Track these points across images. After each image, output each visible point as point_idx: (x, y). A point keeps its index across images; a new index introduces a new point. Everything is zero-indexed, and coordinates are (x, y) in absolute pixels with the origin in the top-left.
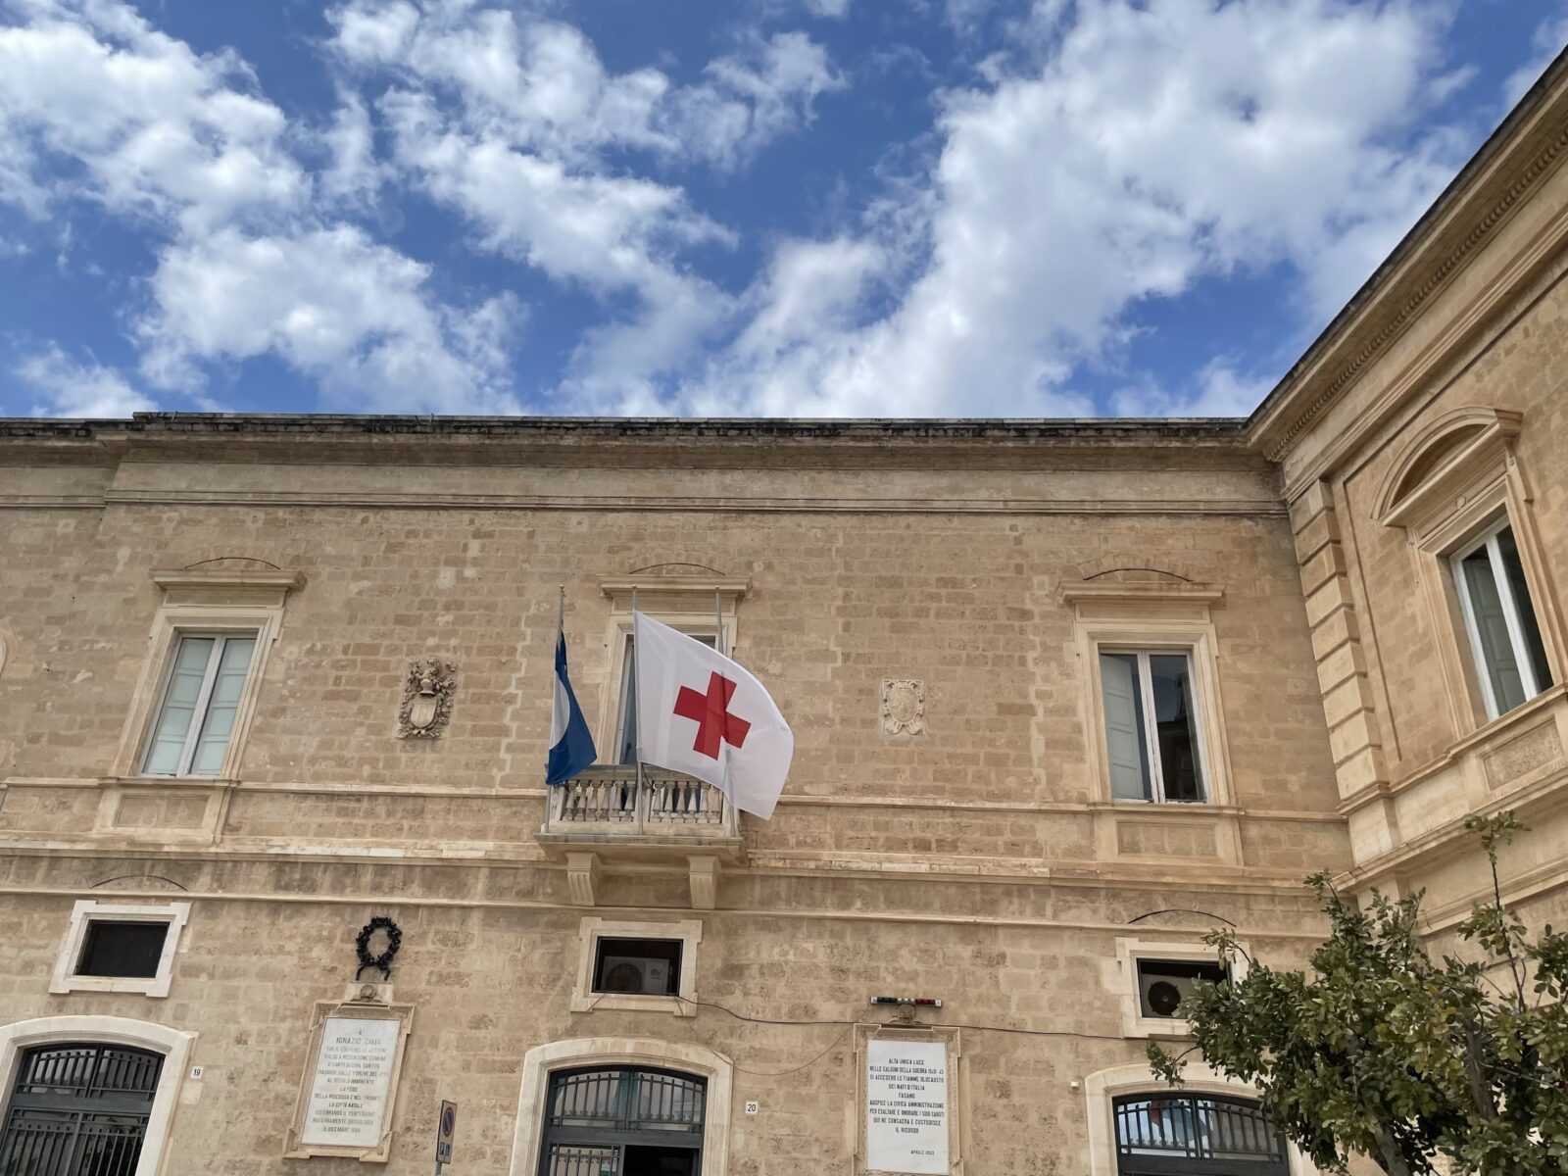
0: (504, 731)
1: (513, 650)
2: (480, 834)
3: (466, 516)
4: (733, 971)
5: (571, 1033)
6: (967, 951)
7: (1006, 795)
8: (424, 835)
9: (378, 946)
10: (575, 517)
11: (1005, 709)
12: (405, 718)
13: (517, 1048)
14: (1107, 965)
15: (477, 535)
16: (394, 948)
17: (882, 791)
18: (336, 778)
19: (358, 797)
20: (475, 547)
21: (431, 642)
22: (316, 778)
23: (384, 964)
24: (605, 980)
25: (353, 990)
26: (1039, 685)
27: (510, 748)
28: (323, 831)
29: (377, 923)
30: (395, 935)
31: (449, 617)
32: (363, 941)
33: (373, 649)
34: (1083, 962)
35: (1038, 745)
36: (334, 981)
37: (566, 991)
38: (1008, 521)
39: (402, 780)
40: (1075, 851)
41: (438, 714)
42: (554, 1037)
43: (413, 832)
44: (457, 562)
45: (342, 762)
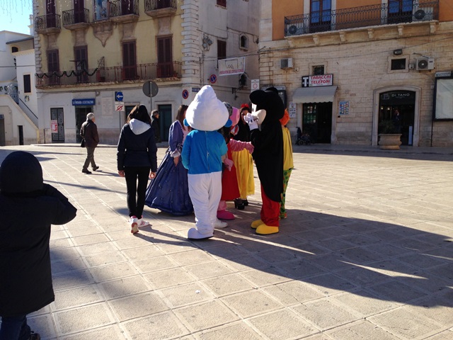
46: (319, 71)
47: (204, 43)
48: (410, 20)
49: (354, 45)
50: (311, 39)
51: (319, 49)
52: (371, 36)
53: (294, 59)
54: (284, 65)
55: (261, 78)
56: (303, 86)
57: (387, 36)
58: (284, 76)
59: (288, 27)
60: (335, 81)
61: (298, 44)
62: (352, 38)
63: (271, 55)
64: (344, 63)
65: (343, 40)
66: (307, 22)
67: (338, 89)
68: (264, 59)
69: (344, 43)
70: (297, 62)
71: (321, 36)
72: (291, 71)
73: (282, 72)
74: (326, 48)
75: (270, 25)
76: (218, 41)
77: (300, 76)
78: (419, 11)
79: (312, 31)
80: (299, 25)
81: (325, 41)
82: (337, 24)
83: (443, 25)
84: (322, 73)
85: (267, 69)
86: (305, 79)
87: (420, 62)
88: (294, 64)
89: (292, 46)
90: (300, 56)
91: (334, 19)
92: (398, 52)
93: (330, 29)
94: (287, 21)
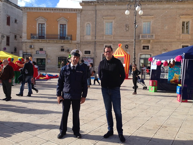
4: (153, 48)
6: (170, 46)
7: (174, 34)
9: (127, 47)
11: (174, 27)
12: (126, 29)
13: (138, 53)
14: (180, 46)
17: (164, 34)
18: (121, 34)
19: (123, 36)
21: (126, 23)
23: (127, 48)
25: (125, 50)
26: (177, 25)
28: (121, 39)
30: (128, 46)
31: (128, 20)
32: (126, 46)
34: (178, 46)
35: (176, 30)
37: (141, 50)
39: (126, 35)
40: (179, 38)
41: (129, 29)
42: (140, 52)
46: (41, 50)
47: (2, 37)
48: (65, 39)
49: (51, 44)
50: (39, 41)
51: (41, 43)
52: (55, 42)
53: (33, 45)
54: (31, 47)
55: (23, 50)
56: (37, 54)
57: (60, 42)
58: (31, 50)
59: (32, 36)
60: (46, 53)
61: (35, 41)
62: (50, 42)
63: (26, 43)
64: (49, 48)
65: (48, 42)
66: (38, 36)
67: (47, 55)
68: (24, 45)
69: (48, 43)
70: (35, 46)
71: (42, 40)
72: (33, 49)
73: (30, 49)
74: (43, 43)
75: (26, 35)
76: (7, 36)
77: (36, 50)
78: (67, 37)
79: (39, 38)
80: (35, 36)
81: (43, 42)
82: (46, 38)
83: (73, 41)
84: (42, 50)
85: (25, 48)
86: (37, 52)
87: (68, 50)
88: (34, 47)
89: (33, 42)
90: (35, 45)
91: (45, 36)
92: (62, 47)
93: (44, 39)
94: (31, 35)
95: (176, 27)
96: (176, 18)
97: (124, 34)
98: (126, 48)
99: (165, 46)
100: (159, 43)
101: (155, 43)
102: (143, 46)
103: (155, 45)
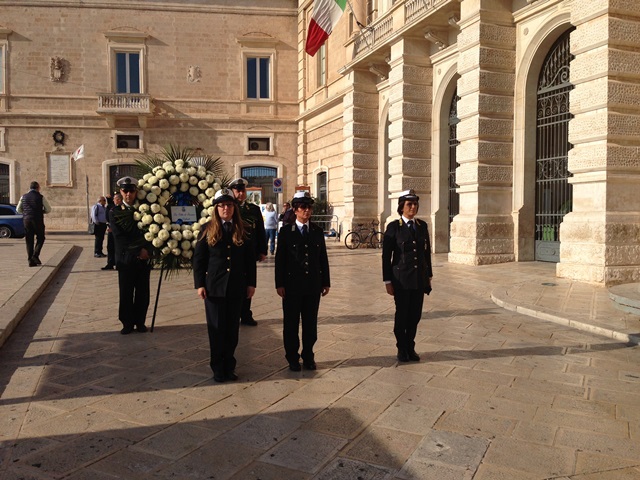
0: (82, 79)
1: (80, 55)
2: (80, 109)
3: (58, 9)
4: (152, 142)
5: (113, 157)
6: (209, 137)
7: (220, 98)
8: (65, 109)
10: (92, 10)
11: (220, 74)
12: (53, 75)
13: (100, 161)
14: (242, 139)
15: (63, 16)
16: (63, 138)
17: (188, 97)
18: (35, 93)
19: (44, 98)
20: (62, 19)
21: (55, 52)
22: (30, 93)
23: (62, 142)
24: (120, 145)
25: (55, 149)
26: (229, 67)
27: (84, 84)
28: (36, 108)
29: (57, 132)
30: (63, 134)
31: (59, 44)
32: (55, 136)
33: (39, 54)
34: (236, 139)
35: (229, 84)
36: (49, 146)
37: (110, 148)
38: (223, 15)
39: (56, 94)
40: (236, 112)
41: (62, 75)
42: (109, 158)
43: (61, 108)
44: (58, 25)
45: (37, 88)
95: (226, 75)
96: (227, 46)
97: (47, 93)
98: (57, 141)
99: (195, 140)
100: (173, 126)
101: (158, 126)
102: (119, 137)
103: (159, 132)
